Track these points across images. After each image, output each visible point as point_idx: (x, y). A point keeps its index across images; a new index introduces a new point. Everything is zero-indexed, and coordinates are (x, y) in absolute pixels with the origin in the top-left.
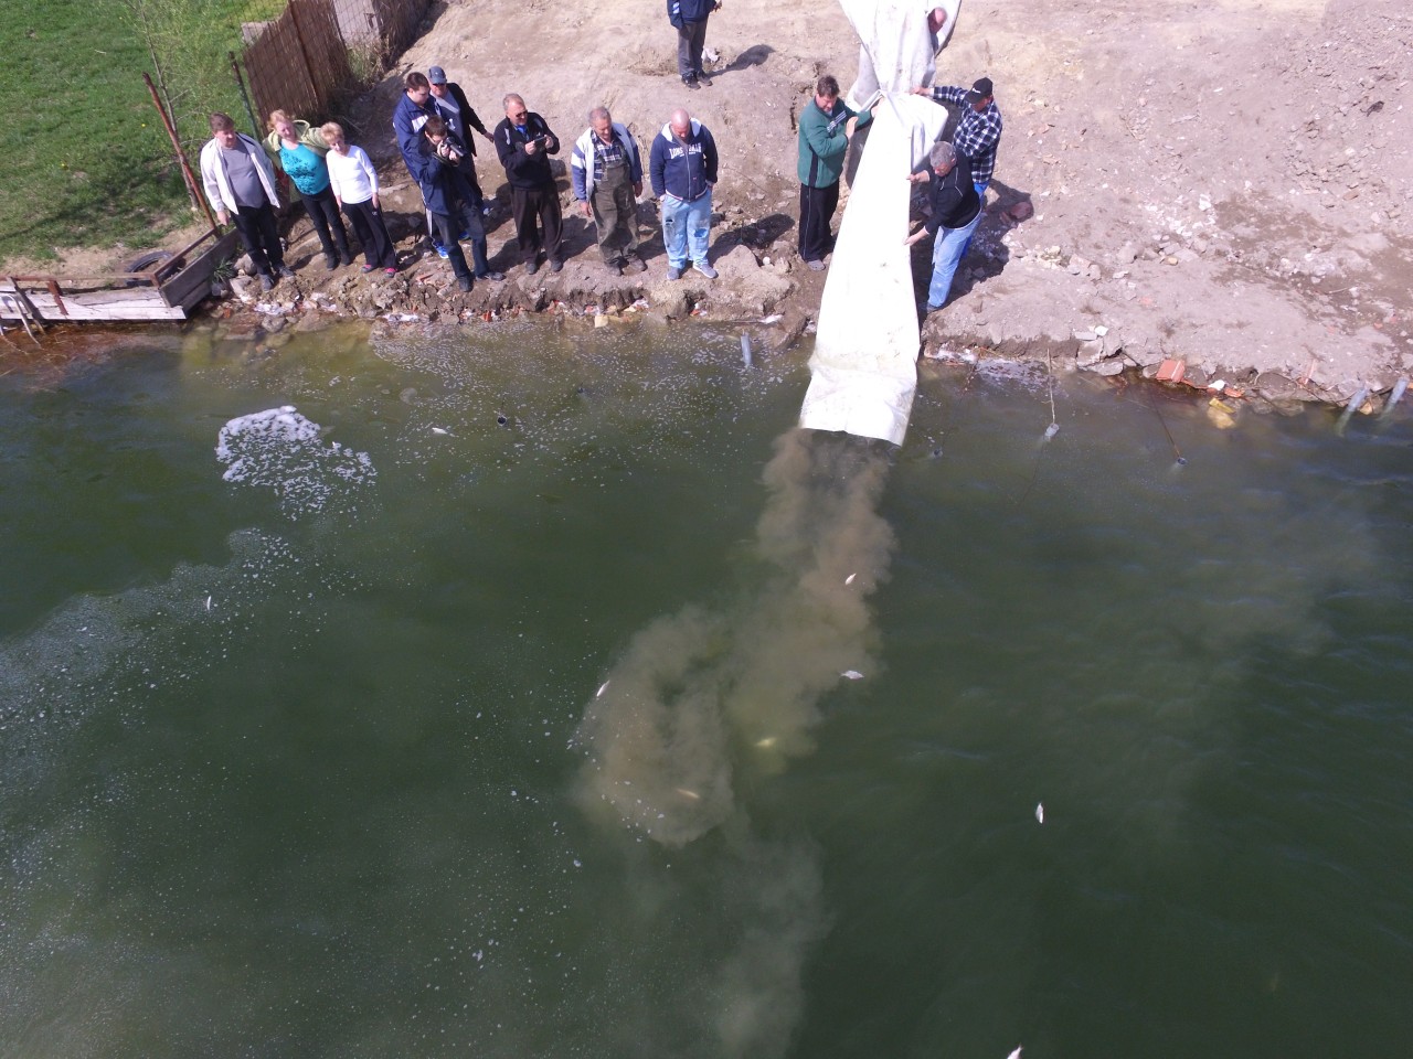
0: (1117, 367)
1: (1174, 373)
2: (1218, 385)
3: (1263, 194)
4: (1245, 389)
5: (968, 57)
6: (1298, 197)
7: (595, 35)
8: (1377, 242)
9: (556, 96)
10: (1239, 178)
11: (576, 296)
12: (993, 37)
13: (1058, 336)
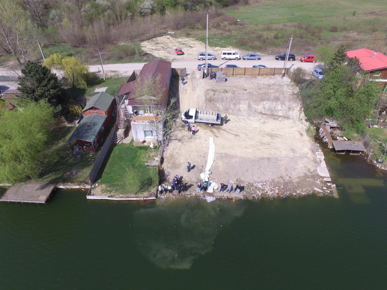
0: (227, 197)
1: (231, 198)
2: (234, 198)
3: (240, 178)
4: (236, 198)
5: (215, 164)
6: (242, 178)
7: (181, 164)
8: (247, 183)
9: (180, 173)
10: (238, 177)
11: (187, 195)
12: (218, 161)
13: (223, 195)
